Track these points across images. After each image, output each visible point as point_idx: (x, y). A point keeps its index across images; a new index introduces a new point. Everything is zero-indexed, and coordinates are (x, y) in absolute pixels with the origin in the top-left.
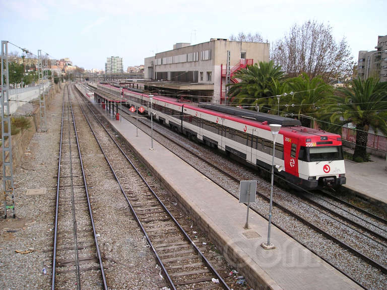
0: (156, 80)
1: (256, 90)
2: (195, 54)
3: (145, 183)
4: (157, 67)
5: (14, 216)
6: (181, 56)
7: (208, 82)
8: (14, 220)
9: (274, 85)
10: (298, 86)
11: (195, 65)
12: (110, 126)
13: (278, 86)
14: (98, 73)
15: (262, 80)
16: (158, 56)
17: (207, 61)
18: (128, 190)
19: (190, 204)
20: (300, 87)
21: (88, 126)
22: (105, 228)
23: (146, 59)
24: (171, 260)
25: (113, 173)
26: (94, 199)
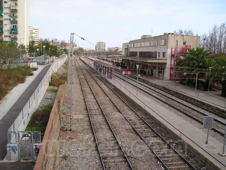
0: (129, 56)
1: (195, 64)
2: (155, 42)
3: (138, 115)
4: (131, 49)
5: (71, 130)
6: (146, 43)
7: (163, 58)
8: (71, 132)
9: (206, 61)
10: (222, 62)
11: (155, 48)
12: (107, 82)
13: (209, 62)
14: (91, 51)
15: (198, 58)
16: (131, 42)
17: (163, 46)
18: (129, 119)
19: (170, 128)
20: (223, 63)
21: (94, 81)
22: (123, 139)
23: (124, 44)
24: (165, 159)
25: (117, 108)
26: (111, 123)
